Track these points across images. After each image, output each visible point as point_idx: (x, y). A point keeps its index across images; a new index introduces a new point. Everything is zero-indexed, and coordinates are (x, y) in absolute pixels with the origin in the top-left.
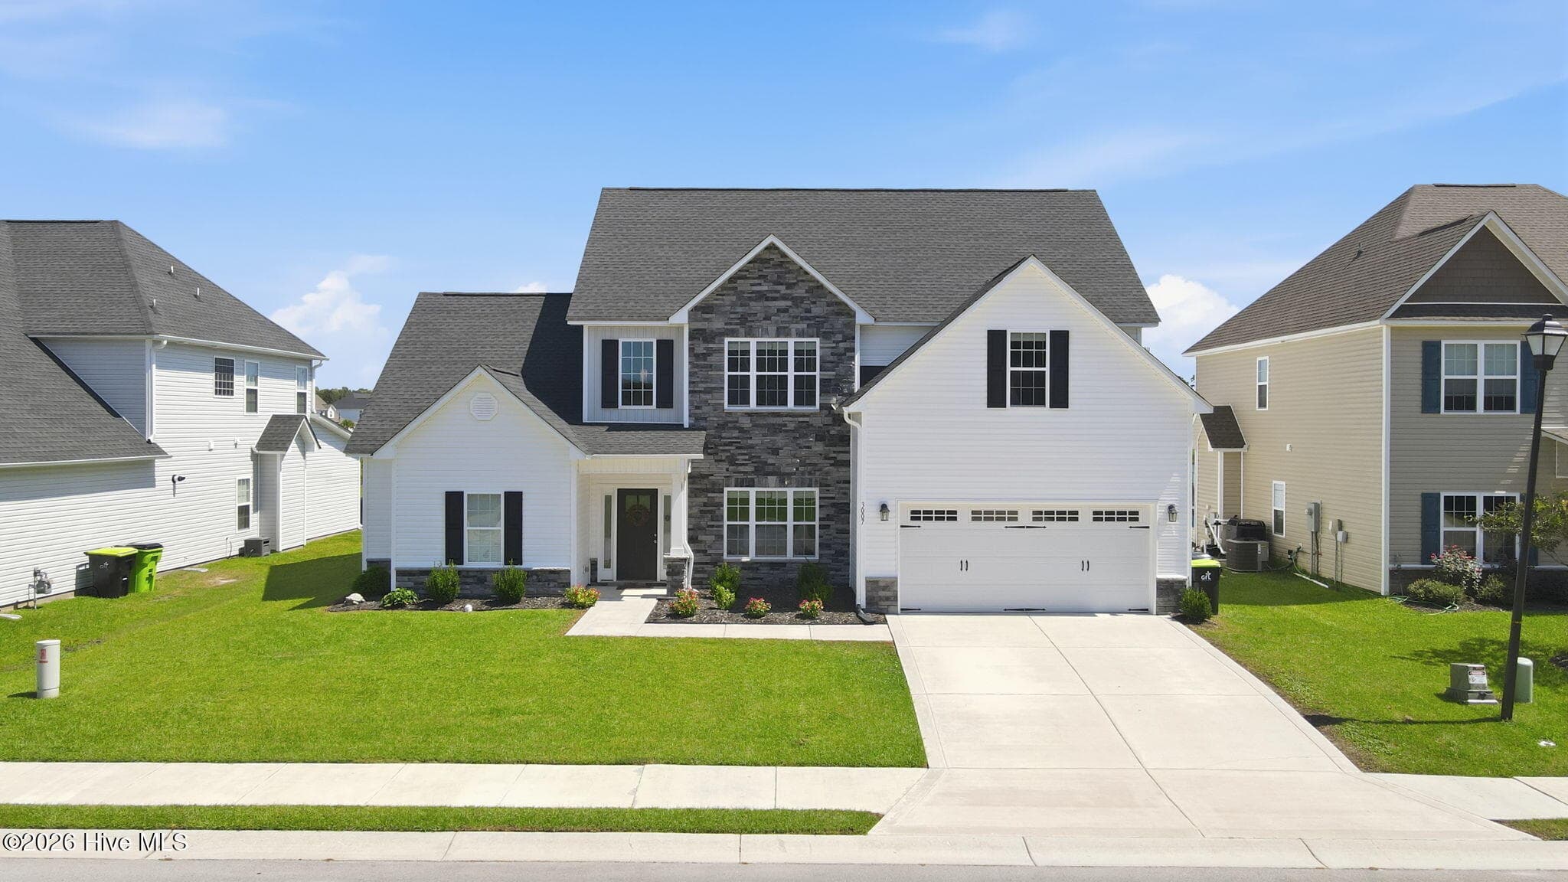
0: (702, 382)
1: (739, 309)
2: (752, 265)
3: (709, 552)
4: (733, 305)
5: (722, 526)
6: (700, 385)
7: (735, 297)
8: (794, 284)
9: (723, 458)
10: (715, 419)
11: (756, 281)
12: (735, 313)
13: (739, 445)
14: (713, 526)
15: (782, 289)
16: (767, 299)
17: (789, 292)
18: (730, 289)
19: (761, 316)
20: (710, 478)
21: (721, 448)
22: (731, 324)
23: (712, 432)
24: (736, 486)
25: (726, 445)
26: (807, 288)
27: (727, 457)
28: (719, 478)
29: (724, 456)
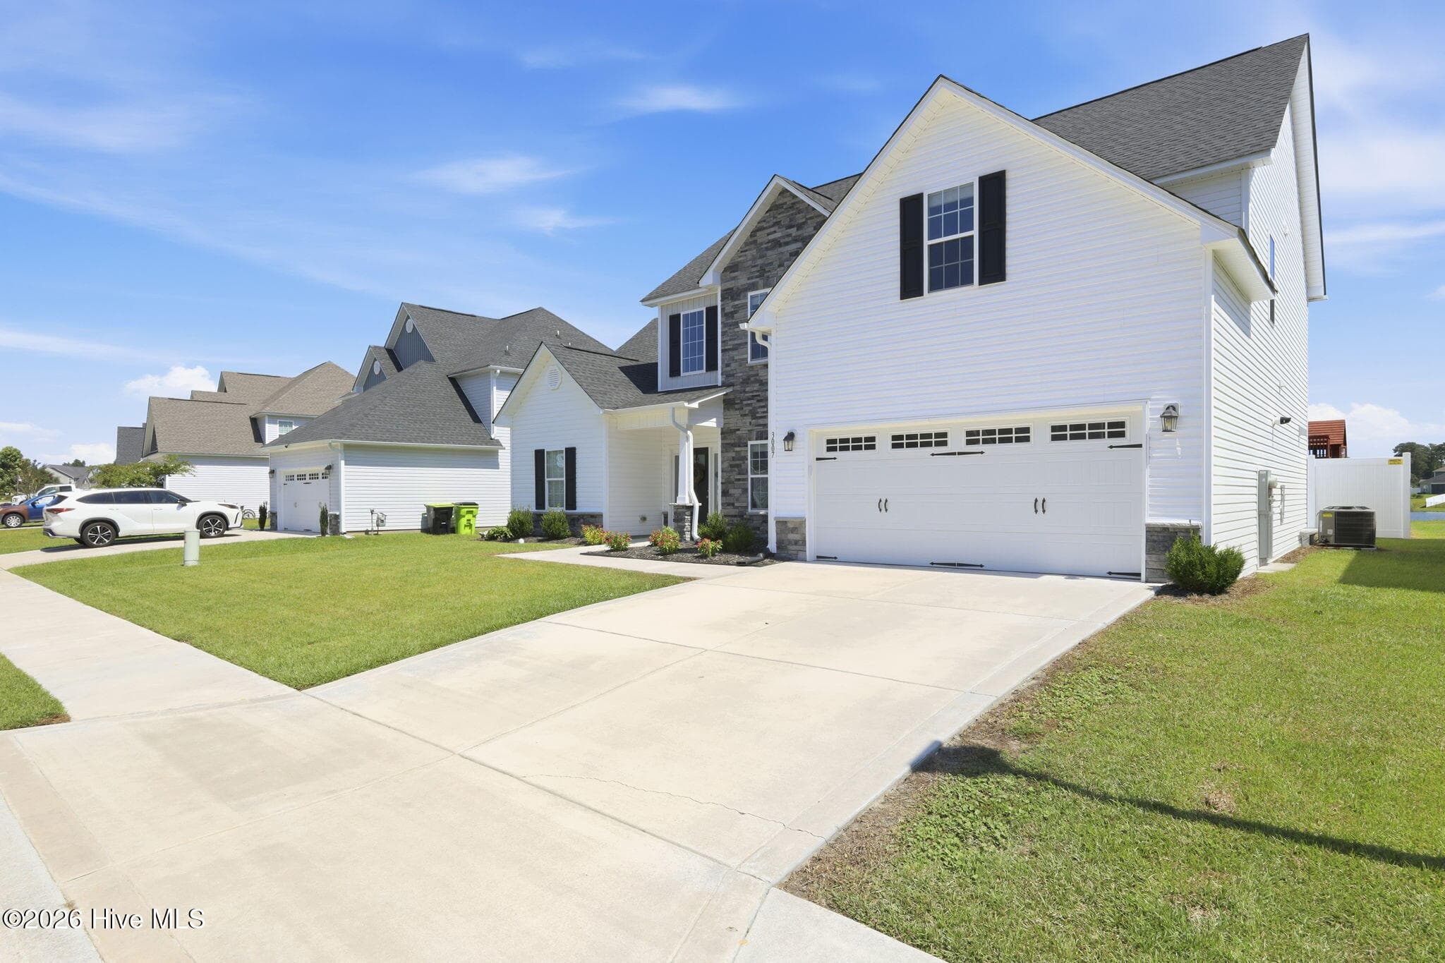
0: (730, 340)
1: (759, 262)
2: (768, 214)
3: (736, 504)
4: (754, 259)
5: (747, 479)
6: (730, 343)
7: (755, 250)
8: (804, 223)
9: (747, 413)
10: (740, 375)
11: (772, 229)
12: (755, 266)
13: (759, 398)
14: (739, 480)
15: (793, 231)
16: (780, 245)
17: (800, 232)
18: (751, 243)
19: (776, 264)
20: (738, 432)
21: (745, 402)
22: (752, 278)
23: (738, 388)
24: (757, 439)
25: (749, 399)
26: (815, 224)
27: (750, 410)
28: (743, 432)
29: (747, 410)
